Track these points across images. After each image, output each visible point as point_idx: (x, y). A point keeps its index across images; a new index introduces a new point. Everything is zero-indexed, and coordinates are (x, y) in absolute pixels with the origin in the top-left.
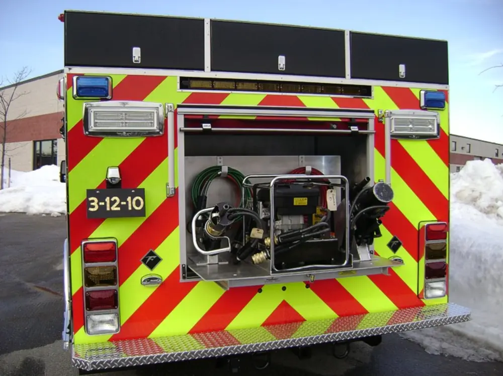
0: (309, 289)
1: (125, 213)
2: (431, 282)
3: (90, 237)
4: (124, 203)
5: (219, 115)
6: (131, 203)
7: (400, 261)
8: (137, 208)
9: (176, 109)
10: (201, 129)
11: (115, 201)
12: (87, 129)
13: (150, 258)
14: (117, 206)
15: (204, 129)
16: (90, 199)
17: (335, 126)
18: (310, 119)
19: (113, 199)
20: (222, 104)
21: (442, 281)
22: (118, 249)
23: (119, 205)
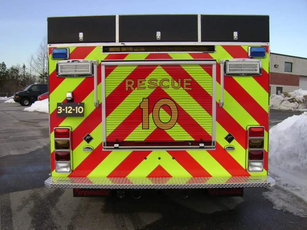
0: (174, 160)
1: (74, 115)
2: (252, 162)
3: (59, 126)
4: (74, 110)
6: (77, 110)
7: (232, 148)
8: (80, 112)
9: (101, 63)
11: (70, 109)
12: (58, 74)
13: (88, 137)
14: (71, 111)
16: (59, 107)
19: (69, 108)
20: (124, 60)
21: (261, 162)
22: (72, 132)
23: (72, 111)
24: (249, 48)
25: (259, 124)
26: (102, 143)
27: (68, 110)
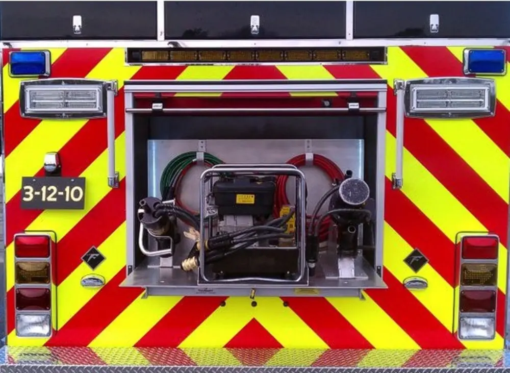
0: (288, 308)
1: (62, 205)
2: (469, 317)
3: (27, 229)
4: (61, 193)
5: (175, 93)
6: (69, 193)
7: (423, 284)
8: (75, 199)
10: (151, 110)
11: (52, 191)
12: (24, 110)
13: (92, 256)
14: (54, 197)
15: (153, 110)
16: (26, 188)
17: (327, 103)
18: (293, 95)
19: (49, 189)
20: (179, 79)
21: (488, 317)
22: (55, 245)
23: (56, 196)
24: (467, 52)
25: (486, 230)
26: (124, 268)
27: (48, 193)
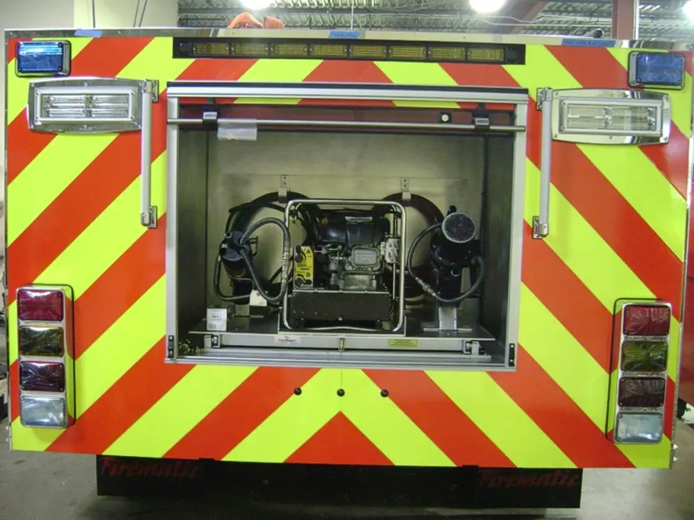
0: (387, 399)
3: (36, 281)
5: (236, 98)
9: (166, 90)
10: (200, 121)
12: (32, 121)
15: (204, 120)
17: (445, 118)
18: (398, 105)
20: (242, 79)
22: (72, 303)
24: (633, 56)
25: (653, 296)
26: (163, 339)
